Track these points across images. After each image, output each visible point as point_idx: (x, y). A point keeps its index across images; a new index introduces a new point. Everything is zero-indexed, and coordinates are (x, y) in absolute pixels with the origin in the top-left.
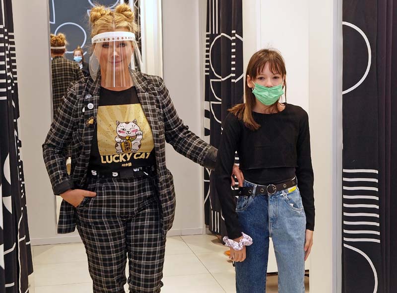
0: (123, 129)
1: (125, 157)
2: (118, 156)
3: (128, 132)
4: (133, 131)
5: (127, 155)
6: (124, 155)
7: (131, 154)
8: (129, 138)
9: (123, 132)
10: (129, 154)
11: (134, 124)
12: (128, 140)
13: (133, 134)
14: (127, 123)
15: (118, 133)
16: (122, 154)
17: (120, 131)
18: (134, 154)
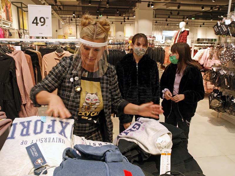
0: (89, 98)
1: (86, 114)
2: (81, 112)
3: (92, 100)
4: (95, 100)
5: (87, 112)
6: (85, 113)
7: (89, 113)
8: (91, 104)
9: (88, 100)
10: (88, 112)
11: (96, 96)
12: (91, 105)
13: (94, 102)
14: (92, 94)
15: (86, 100)
16: (84, 112)
17: (87, 99)
18: (91, 112)
